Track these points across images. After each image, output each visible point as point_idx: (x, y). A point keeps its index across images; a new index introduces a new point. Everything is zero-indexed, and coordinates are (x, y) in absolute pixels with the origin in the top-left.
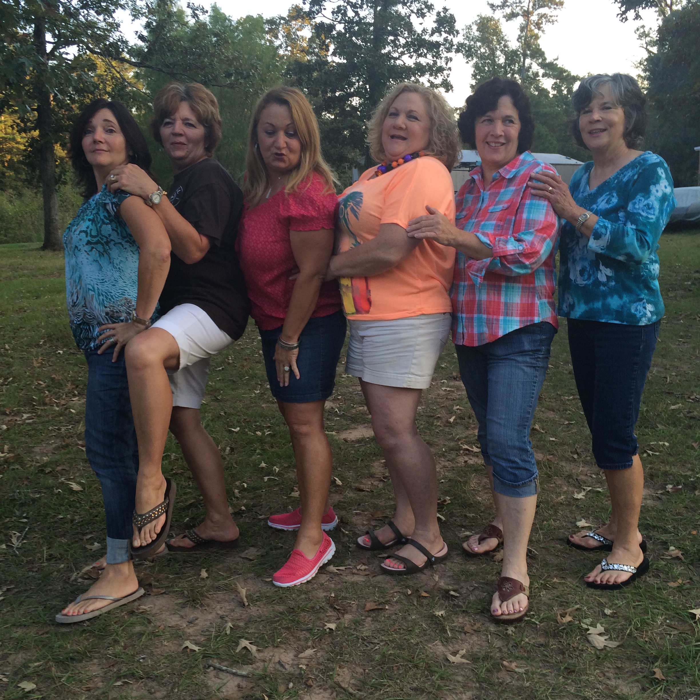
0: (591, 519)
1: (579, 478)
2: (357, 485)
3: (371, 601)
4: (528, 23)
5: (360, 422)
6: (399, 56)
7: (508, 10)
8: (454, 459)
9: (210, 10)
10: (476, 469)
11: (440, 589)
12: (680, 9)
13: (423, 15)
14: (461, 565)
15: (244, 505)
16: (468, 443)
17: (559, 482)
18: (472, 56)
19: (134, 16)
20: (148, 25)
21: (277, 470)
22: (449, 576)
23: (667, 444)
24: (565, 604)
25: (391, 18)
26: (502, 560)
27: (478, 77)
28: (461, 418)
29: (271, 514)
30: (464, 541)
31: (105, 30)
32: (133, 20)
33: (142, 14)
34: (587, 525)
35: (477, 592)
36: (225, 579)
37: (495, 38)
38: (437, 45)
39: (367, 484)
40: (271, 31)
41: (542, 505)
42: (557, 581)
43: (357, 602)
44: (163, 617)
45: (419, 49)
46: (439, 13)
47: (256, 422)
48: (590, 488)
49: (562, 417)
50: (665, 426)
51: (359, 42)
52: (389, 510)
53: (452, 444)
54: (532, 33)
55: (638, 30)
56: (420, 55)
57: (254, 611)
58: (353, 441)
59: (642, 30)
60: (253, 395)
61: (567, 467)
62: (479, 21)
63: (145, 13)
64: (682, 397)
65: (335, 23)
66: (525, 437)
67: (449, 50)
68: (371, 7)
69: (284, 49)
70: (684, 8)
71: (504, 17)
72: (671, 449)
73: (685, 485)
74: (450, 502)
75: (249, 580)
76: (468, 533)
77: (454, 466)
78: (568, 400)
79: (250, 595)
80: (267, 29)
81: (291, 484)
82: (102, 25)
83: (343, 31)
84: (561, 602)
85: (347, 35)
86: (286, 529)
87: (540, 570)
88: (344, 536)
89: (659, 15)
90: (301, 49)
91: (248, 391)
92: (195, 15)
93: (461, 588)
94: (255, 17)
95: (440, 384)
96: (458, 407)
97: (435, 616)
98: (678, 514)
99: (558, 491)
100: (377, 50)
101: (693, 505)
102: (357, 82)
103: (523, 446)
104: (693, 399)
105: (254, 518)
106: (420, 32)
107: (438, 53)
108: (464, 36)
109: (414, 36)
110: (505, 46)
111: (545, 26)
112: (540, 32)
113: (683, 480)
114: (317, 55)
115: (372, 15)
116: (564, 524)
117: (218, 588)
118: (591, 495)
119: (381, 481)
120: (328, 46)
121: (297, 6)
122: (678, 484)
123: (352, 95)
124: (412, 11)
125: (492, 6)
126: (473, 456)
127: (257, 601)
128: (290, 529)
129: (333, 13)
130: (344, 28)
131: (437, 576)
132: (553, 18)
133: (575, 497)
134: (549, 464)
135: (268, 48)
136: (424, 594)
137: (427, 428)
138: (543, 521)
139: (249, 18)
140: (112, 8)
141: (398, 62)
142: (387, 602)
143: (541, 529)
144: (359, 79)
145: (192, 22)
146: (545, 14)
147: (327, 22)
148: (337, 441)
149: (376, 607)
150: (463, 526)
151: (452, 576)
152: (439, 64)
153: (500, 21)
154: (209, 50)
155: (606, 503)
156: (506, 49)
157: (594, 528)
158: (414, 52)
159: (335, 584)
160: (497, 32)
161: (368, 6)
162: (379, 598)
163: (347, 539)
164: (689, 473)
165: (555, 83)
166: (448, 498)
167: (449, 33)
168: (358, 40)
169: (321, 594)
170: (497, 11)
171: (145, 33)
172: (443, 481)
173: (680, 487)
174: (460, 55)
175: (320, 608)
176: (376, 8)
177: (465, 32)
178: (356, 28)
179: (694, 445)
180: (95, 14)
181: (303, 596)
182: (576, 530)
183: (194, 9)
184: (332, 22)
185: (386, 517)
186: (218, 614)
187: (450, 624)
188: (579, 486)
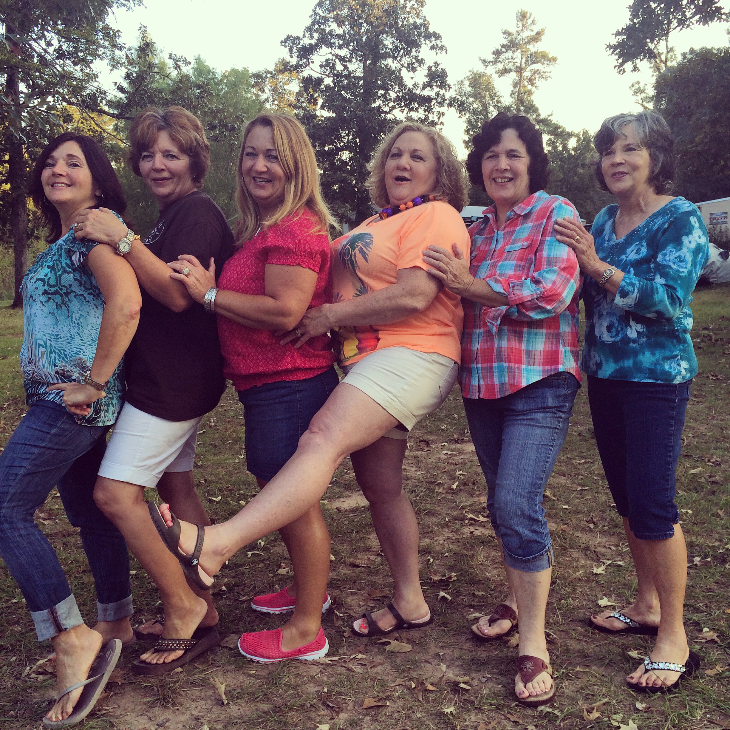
0: (613, 598)
1: (596, 550)
2: (351, 560)
3: (369, 697)
4: (520, 80)
5: (354, 489)
6: (390, 111)
7: (500, 66)
8: (458, 530)
9: (193, 62)
10: (484, 542)
11: (448, 682)
12: (676, 65)
13: (414, 70)
14: (471, 651)
15: (225, 585)
16: (473, 512)
17: (575, 555)
18: (464, 110)
19: (113, 66)
20: (128, 76)
21: (263, 544)
22: (458, 666)
23: (690, 512)
24: (590, 697)
25: (382, 72)
26: (518, 645)
27: (471, 133)
28: (465, 484)
29: (255, 594)
30: (473, 624)
31: (82, 80)
32: (111, 70)
33: (121, 64)
34: (609, 604)
35: (490, 684)
36: (201, 672)
37: (487, 93)
38: (429, 100)
39: (363, 559)
40: (257, 84)
41: (558, 581)
42: (582, 670)
43: (353, 698)
44: (128, 718)
45: (410, 103)
46: (430, 68)
47: (239, 490)
48: (610, 562)
49: (574, 483)
50: (687, 492)
51: (348, 96)
52: (387, 589)
53: (456, 513)
54: (526, 89)
55: (633, 86)
56: (411, 110)
57: (234, 710)
58: (346, 511)
59: (637, 86)
60: (237, 461)
61: (584, 538)
62: (471, 77)
63: (124, 63)
64: (701, 459)
65: (323, 76)
66: (536, 505)
67: (441, 104)
68: (361, 61)
69: (270, 103)
70: (679, 65)
71: (497, 72)
72: (695, 517)
73: (714, 557)
74: (456, 578)
75: (229, 673)
76: (477, 615)
77: (459, 537)
78: (579, 464)
79: (230, 692)
80: (253, 83)
81: (277, 560)
82: (79, 75)
83: (332, 85)
84: (587, 695)
85: (336, 89)
86: (272, 612)
87: (560, 656)
88: (338, 620)
89: (654, 71)
90: (289, 103)
91: (231, 457)
92: (177, 67)
93: (472, 680)
94: (240, 70)
95: (440, 447)
96: (461, 472)
97: (443, 713)
98: (709, 590)
99: (575, 564)
100: (368, 104)
101: (724, 580)
102: (346, 136)
103: (534, 515)
104: (713, 463)
105: (236, 600)
106: (411, 87)
107: (429, 107)
108: (456, 91)
109: (405, 90)
110: (498, 102)
111: (538, 82)
112: (534, 88)
113: (711, 553)
114: (305, 109)
115: (362, 69)
116: (585, 603)
117: (193, 684)
118: (611, 569)
119: (378, 555)
120: (316, 100)
121: (283, 60)
122: (706, 556)
123: (342, 149)
124: (403, 66)
125: (484, 62)
126: (479, 526)
127: (238, 698)
128: (277, 613)
129: (321, 66)
130: (333, 82)
131: (445, 666)
132: (546, 74)
133: (594, 571)
134: (563, 536)
135: (254, 101)
136: (430, 687)
137: (427, 495)
138: (560, 600)
139: (234, 72)
140: (89, 58)
141: (389, 116)
142: (388, 698)
143: (559, 609)
144: (349, 133)
145: (174, 74)
146: (538, 70)
147: (315, 75)
148: (329, 510)
149: (375, 704)
150: (471, 607)
151: (462, 665)
152: (431, 119)
153: (493, 77)
154: (192, 102)
155: (629, 578)
156: (499, 105)
157: (619, 607)
158: (405, 106)
159: (328, 677)
160: (489, 88)
161: (357, 60)
162: (379, 693)
163: (342, 623)
164: (717, 544)
165: (550, 139)
166: (454, 574)
167: (441, 87)
168: (347, 94)
169: (312, 689)
170: (489, 67)
171: (125, 84)
172: (447, 554)
173: (709, 559)
174: (453, 109)
175: (311, 705)
176: (365, 61)
177: (457, 87)
178: (346, 82)
179: (721, 512)
180: (72, 64)
181: (291, 692)
182: (598, 609)
183: (176, 61)
184: (320, 75)
185: (385, 597)
186: (192, 715)
187: (461, 724)
188: (598, 559)
